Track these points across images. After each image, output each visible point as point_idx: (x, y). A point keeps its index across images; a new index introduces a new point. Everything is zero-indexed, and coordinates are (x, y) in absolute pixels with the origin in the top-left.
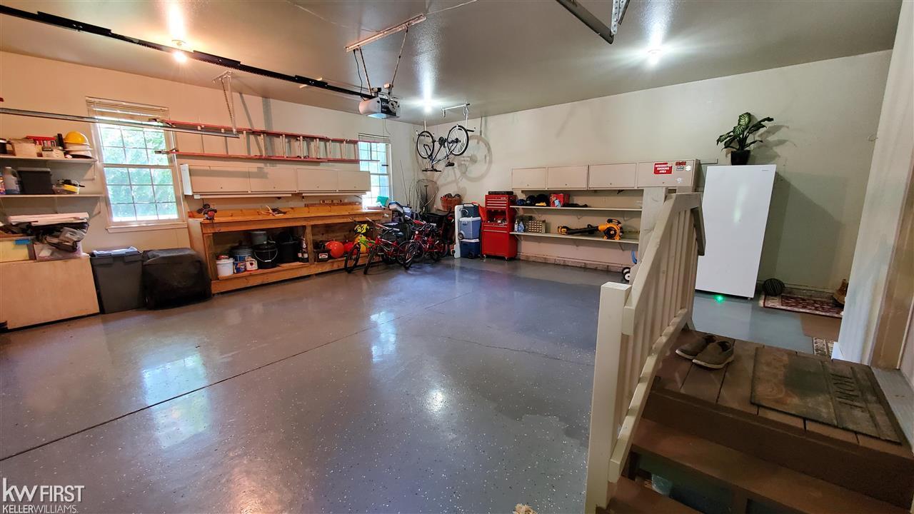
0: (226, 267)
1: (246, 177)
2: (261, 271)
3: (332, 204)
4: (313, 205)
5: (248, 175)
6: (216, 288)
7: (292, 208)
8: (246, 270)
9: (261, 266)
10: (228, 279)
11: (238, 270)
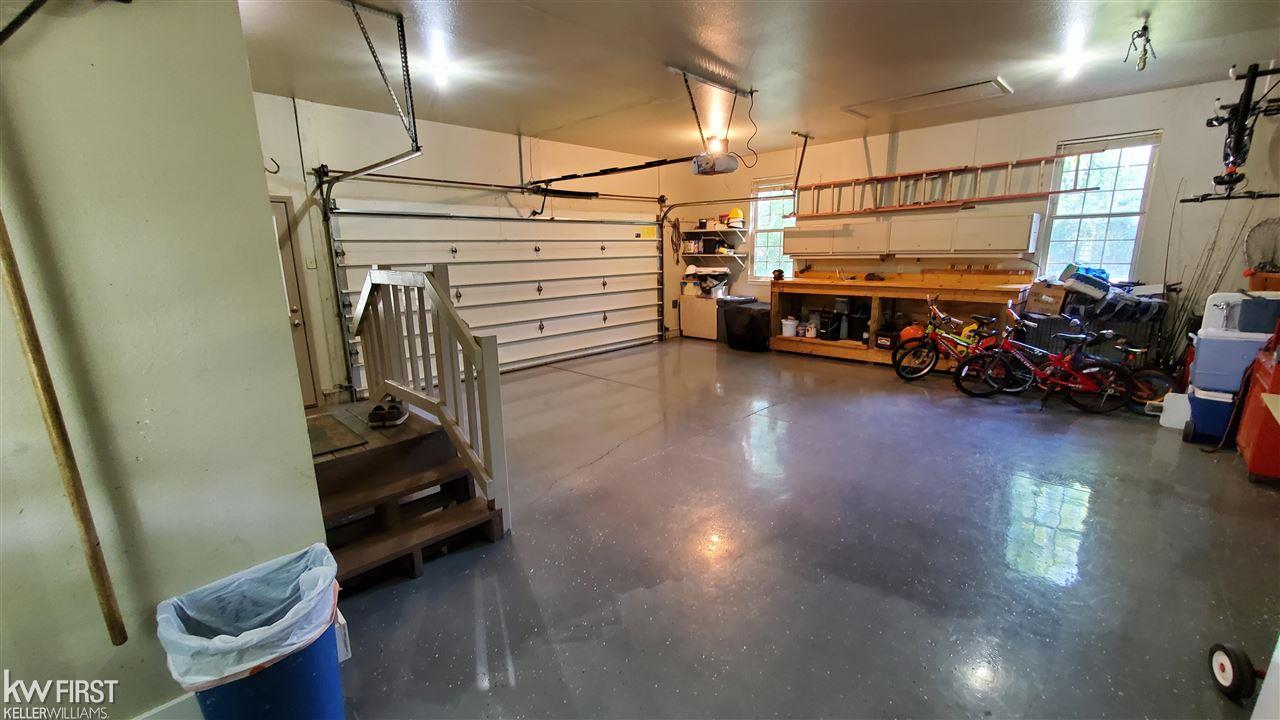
0: (789, 327)
1: (830, 236)
2: (819, 341)
3: (969, 270)
4: (931, 271)
5: (832, 234)
6: (774, 344)
7: (899, 274)
8: (804, 336)
9: (819, 335)
10: (789, 340)
11: (797, 334)
